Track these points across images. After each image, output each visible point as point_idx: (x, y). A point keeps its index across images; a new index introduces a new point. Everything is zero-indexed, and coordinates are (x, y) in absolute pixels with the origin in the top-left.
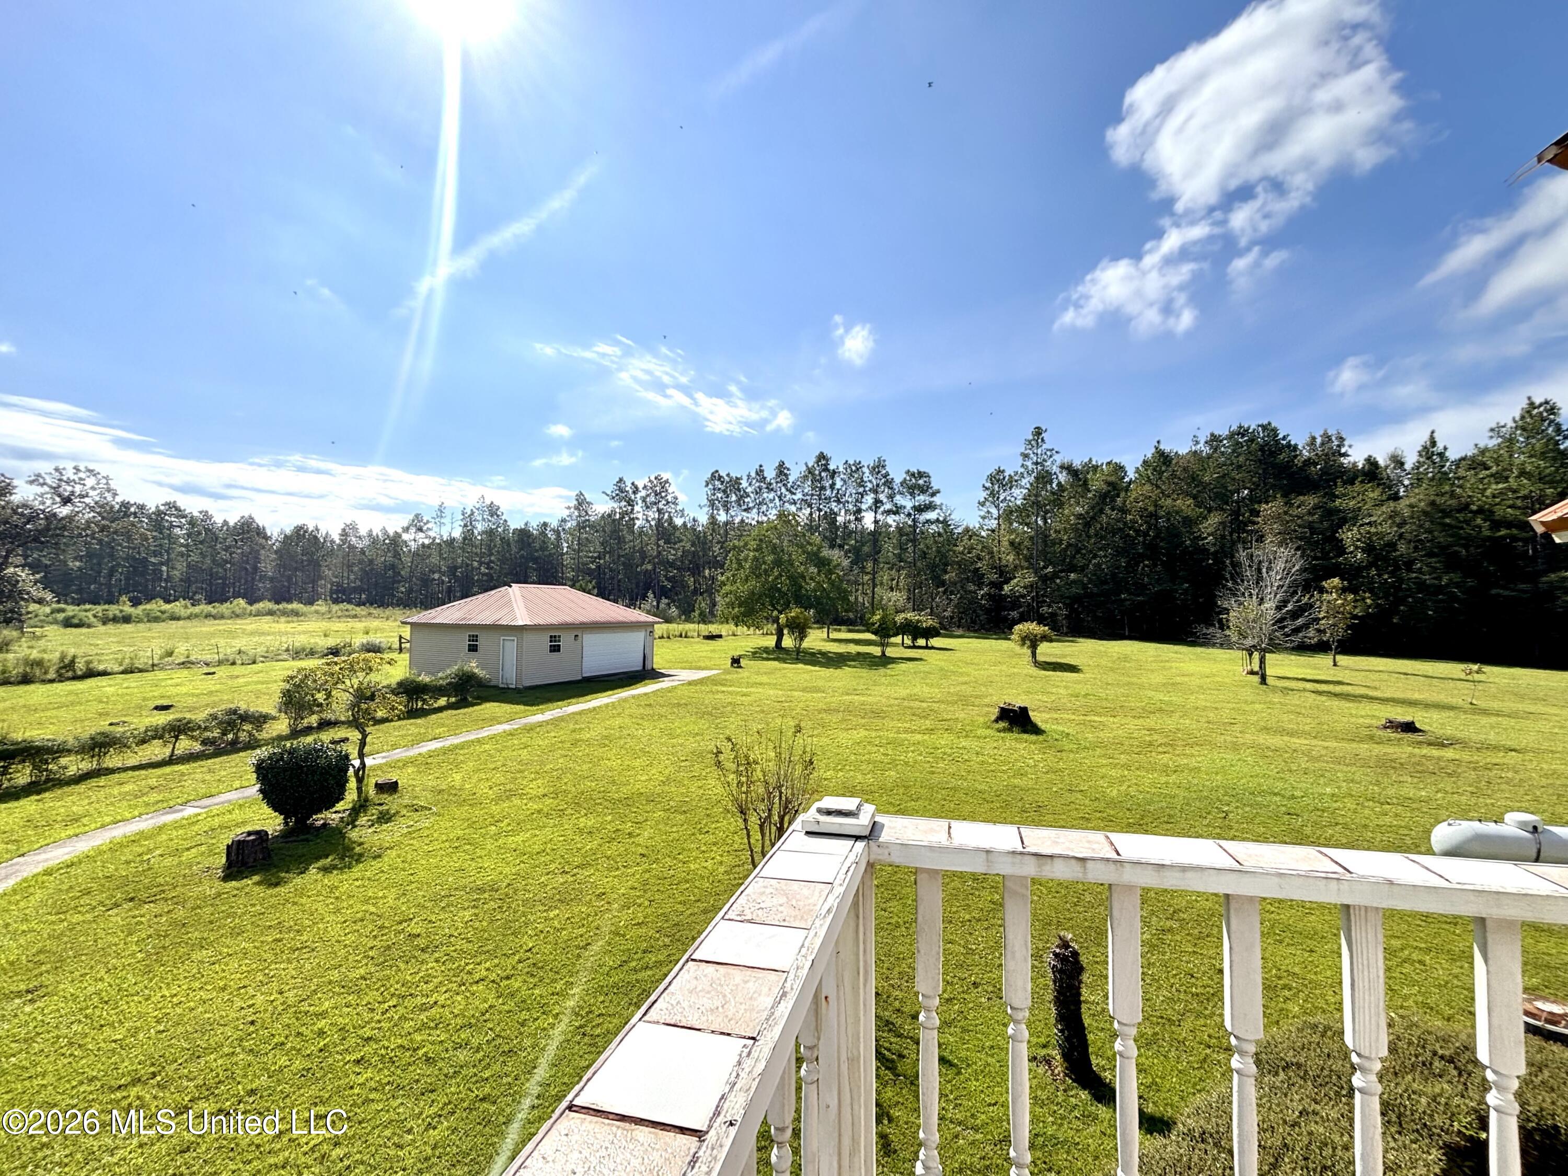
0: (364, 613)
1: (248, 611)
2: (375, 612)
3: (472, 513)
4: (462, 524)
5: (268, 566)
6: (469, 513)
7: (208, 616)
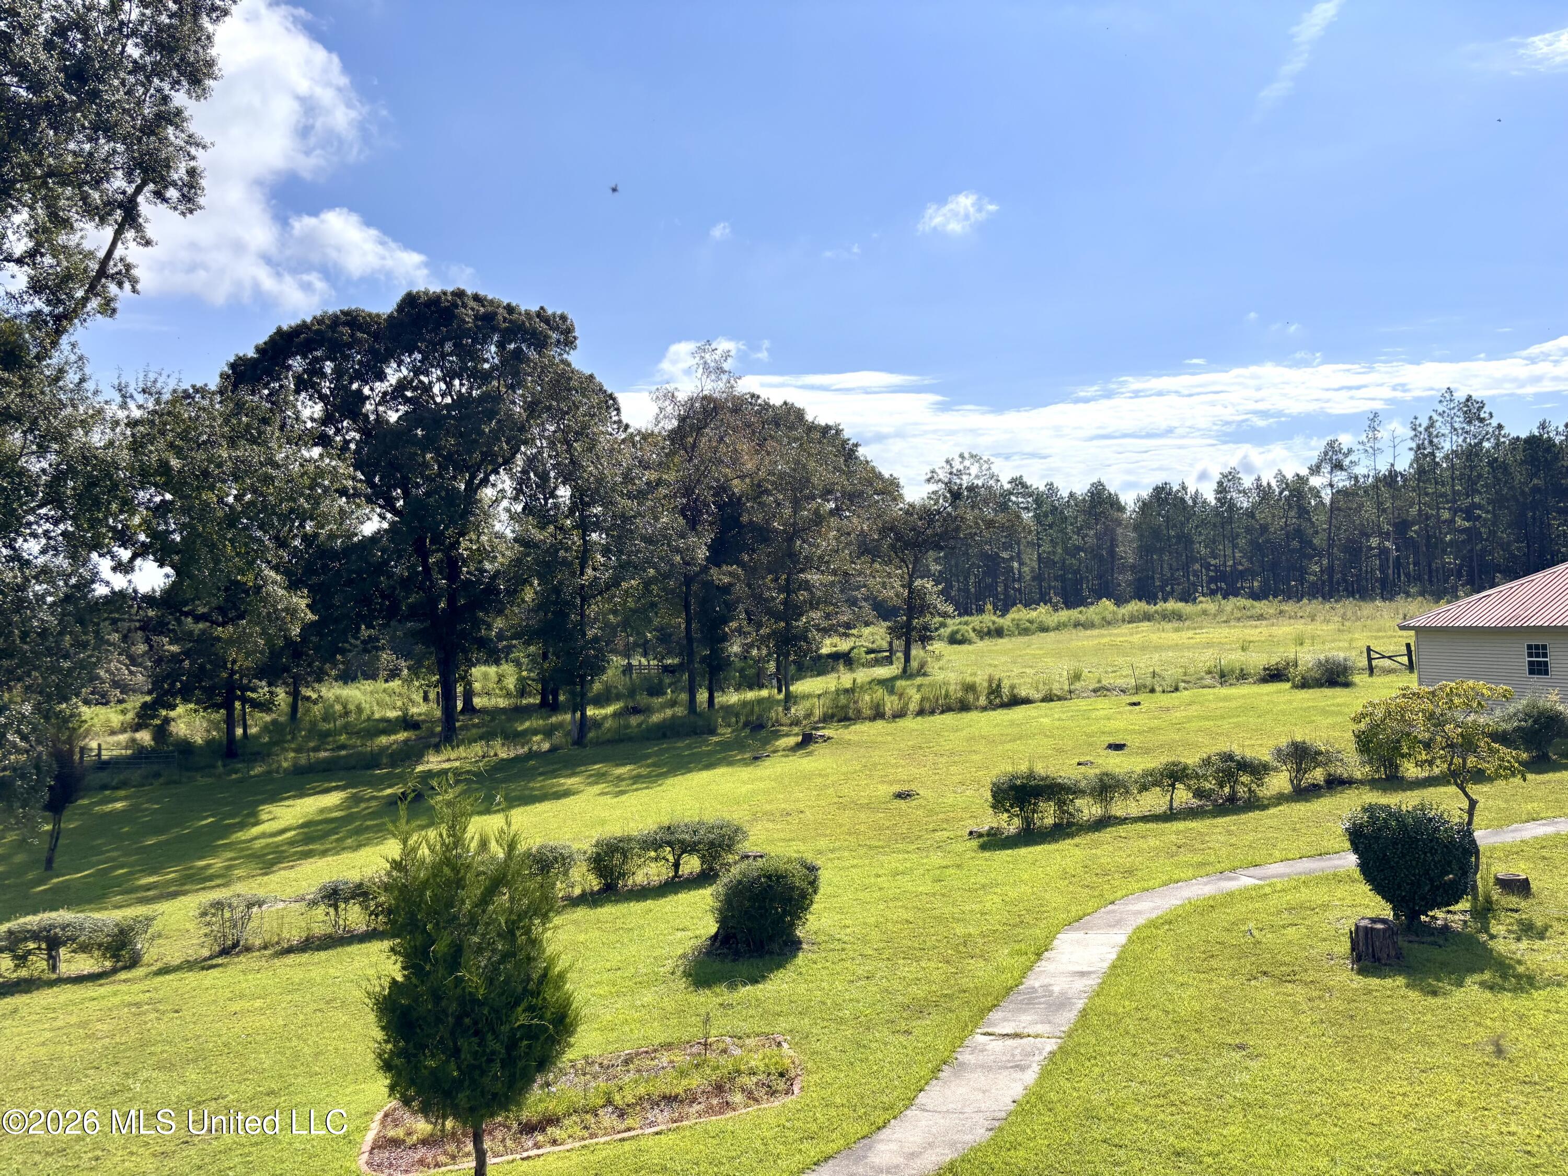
0: (1272, 611)
1: (1120, 616)
2: (1289, 607)
3: (1432, 424)
4: (1414, 445)
5: (1127, 551)
6: (1425, 423)
7: (1077, 625)
